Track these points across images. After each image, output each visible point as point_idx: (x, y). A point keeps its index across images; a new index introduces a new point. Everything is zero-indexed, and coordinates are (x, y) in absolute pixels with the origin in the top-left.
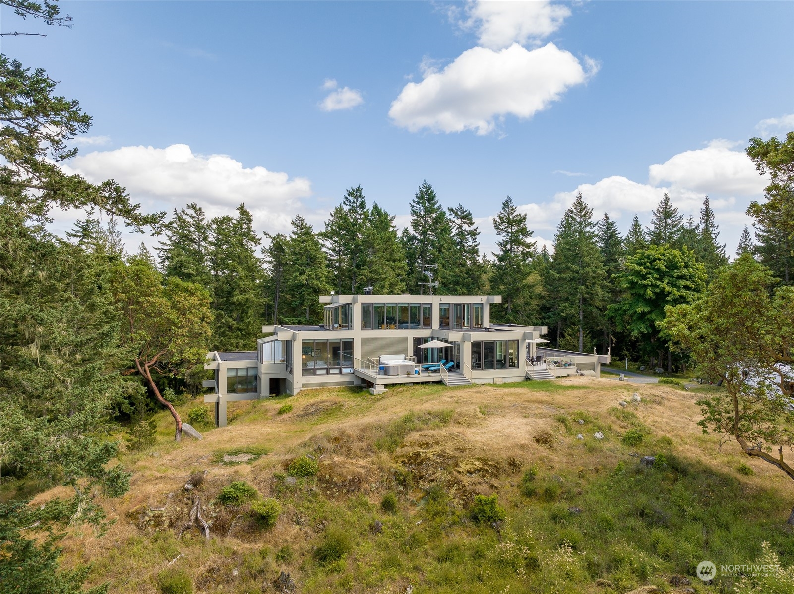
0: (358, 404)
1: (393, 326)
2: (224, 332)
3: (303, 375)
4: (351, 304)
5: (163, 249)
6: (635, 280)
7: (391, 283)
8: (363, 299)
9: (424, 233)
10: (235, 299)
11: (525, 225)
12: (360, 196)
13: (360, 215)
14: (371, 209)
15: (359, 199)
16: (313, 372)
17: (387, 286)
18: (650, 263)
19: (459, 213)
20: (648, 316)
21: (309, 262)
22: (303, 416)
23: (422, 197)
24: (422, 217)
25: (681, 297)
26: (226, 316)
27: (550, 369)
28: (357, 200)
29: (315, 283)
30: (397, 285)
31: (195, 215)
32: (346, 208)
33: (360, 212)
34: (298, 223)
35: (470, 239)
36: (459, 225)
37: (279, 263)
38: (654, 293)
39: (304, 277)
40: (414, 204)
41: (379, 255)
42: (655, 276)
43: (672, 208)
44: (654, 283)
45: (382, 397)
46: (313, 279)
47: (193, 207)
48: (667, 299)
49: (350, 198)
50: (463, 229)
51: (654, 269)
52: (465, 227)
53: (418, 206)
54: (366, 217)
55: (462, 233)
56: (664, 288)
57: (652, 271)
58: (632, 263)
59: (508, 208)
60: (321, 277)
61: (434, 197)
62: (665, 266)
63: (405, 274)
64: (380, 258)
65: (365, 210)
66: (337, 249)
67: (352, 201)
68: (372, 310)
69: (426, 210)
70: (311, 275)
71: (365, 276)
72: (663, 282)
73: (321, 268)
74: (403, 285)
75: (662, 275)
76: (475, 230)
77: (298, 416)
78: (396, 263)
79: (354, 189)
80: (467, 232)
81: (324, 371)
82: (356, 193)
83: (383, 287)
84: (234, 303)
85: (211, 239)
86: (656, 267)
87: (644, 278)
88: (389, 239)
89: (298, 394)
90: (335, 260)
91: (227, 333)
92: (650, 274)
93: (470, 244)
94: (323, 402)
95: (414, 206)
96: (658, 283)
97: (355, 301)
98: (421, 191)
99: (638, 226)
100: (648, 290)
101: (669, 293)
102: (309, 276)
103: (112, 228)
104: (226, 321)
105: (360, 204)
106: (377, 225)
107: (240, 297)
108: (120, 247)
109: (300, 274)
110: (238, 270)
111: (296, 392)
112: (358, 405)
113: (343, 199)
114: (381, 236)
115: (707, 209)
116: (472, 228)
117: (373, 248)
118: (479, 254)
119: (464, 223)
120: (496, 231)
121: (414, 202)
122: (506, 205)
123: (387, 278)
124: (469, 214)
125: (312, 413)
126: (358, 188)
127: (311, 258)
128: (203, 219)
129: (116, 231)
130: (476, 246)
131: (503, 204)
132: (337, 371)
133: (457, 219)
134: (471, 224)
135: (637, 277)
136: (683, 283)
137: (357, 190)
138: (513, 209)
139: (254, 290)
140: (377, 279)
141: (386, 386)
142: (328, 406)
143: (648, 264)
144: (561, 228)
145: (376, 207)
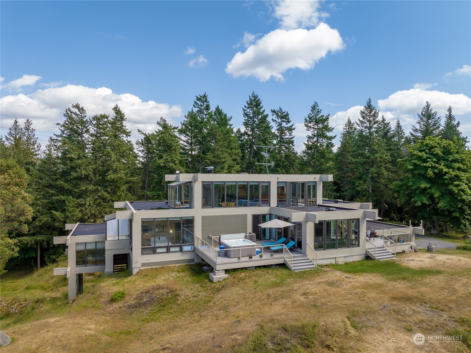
0: (195, 294)
1: (233, 204)
2: (100, 203)
3: (142, 254)
4: (192, 182)
5: (58, 140)
6: (418, 163)
7: (229, 165)
8: (203, 177)
9: (252, 130)
10: (108, 178)
11: (328, 123)
12: (206, 101)
13: (206, 115)
14: (214, 110)
15: (205, 103)
16: (154, 251)
17: (226, 168)
18: (429, 150)
19: (279, 114)
20: (429, 191)
21: (166, 149)
22: (135, 306)
23: (251, 104)
24: (251, 118)
25: (456, 176)
26: (102, 191)
27: (388, 246)
28: (204, 104)
29: (171, 165)
30: (233, 167)
31: (78, 113)
32: (195, 110)
33: (205, 113)
34: (162, 123)
35: (288, 133)
36: (279, 123)
37: (149, 152)
38: (434, 173)
39: (161, 161)
40: (246, 109)
41: (220, 144)
42: (434, 160)
43: (433, 112)
44: (434, 165)
45: (223, 286)
46: (169, 162)
47: (77, 106)
48: (445, 177)
49: (198, 102)
50: (283, 126)
51: (432, 154)
52: (284, 124)
53: (248, 110)
54: (211, 116)
55: (281, 129)
56: (442, 170)
57: (431, 156)
58: (414, 150)
59: (315, 110)
60: (176, 161)
61: (260, 103)
62: (441, 152)
63: (239, 159)
64: (221, 147)
65: (209, 111)
66: (190, 141)
67: (200, 104)
68: (213, 188)
69: (254, 113)
70: (167, 159)
71: (208, 159)
72: (440, 165)
73: (176, 154)
74: (238, 167)
75: (439, 159)
76: (291, 126)
77: (129, 307)
78: (233, 150)
79: (202, 96)
80: (285, 128)
81: (164, 250)
82: (203, 99)
83: (223, 168)
84: (108, 181)
85: (92, 131)
86: (435, 153)
87: (425, 161)
88: (228, 132)
89: (137, 273)
90: (188, 149)
91: (102, 203)
92: (429, 158)
93: (287, 137)
94: (158, 289)
95: (245, 110)
96: (437, 165)
97: (195, 180)
98: (251, 99)
99: (400, 127)
100: (429, 171)
101: (446, 173)
102: (166, 159)
103: (28, 126)
104: (102, 194)
105: (206, 107)
106: (219, 122)
107: (113, 176)
108: (34, 140)
109: (159, 158)
110: (111, 155)
111: (135, 271)
112: (195, 296)
113: (193, 103)
114: (222, 130)
115: (450, 115)
116: (289, 125)
117: (216, 139)
118: (294, 144)
119: (283, 121)
120: (306, 128)
121: (245, 107)
122: (314, 108)
123: (226, 161)
124: (287, 115)
125: (145, 304)
126: (205, 95)
127: (168, 146)
128: (85, 116)
129: (31, 129)
130: (292, 138)
131: (312, 107)
132: (178, 249)
133: (278, 118)
134: (289, 122)
135: (419, 160)
136: (457, 165)
137: (204, 96)
138: (319, 112)
139: (124, 171)
140: (218, 162)
141: (227, 271)
142: (163, 295)
143: (427, 150)
144: (345, 129)
145: (217, 109)
